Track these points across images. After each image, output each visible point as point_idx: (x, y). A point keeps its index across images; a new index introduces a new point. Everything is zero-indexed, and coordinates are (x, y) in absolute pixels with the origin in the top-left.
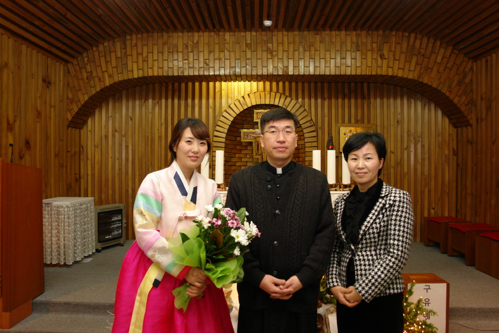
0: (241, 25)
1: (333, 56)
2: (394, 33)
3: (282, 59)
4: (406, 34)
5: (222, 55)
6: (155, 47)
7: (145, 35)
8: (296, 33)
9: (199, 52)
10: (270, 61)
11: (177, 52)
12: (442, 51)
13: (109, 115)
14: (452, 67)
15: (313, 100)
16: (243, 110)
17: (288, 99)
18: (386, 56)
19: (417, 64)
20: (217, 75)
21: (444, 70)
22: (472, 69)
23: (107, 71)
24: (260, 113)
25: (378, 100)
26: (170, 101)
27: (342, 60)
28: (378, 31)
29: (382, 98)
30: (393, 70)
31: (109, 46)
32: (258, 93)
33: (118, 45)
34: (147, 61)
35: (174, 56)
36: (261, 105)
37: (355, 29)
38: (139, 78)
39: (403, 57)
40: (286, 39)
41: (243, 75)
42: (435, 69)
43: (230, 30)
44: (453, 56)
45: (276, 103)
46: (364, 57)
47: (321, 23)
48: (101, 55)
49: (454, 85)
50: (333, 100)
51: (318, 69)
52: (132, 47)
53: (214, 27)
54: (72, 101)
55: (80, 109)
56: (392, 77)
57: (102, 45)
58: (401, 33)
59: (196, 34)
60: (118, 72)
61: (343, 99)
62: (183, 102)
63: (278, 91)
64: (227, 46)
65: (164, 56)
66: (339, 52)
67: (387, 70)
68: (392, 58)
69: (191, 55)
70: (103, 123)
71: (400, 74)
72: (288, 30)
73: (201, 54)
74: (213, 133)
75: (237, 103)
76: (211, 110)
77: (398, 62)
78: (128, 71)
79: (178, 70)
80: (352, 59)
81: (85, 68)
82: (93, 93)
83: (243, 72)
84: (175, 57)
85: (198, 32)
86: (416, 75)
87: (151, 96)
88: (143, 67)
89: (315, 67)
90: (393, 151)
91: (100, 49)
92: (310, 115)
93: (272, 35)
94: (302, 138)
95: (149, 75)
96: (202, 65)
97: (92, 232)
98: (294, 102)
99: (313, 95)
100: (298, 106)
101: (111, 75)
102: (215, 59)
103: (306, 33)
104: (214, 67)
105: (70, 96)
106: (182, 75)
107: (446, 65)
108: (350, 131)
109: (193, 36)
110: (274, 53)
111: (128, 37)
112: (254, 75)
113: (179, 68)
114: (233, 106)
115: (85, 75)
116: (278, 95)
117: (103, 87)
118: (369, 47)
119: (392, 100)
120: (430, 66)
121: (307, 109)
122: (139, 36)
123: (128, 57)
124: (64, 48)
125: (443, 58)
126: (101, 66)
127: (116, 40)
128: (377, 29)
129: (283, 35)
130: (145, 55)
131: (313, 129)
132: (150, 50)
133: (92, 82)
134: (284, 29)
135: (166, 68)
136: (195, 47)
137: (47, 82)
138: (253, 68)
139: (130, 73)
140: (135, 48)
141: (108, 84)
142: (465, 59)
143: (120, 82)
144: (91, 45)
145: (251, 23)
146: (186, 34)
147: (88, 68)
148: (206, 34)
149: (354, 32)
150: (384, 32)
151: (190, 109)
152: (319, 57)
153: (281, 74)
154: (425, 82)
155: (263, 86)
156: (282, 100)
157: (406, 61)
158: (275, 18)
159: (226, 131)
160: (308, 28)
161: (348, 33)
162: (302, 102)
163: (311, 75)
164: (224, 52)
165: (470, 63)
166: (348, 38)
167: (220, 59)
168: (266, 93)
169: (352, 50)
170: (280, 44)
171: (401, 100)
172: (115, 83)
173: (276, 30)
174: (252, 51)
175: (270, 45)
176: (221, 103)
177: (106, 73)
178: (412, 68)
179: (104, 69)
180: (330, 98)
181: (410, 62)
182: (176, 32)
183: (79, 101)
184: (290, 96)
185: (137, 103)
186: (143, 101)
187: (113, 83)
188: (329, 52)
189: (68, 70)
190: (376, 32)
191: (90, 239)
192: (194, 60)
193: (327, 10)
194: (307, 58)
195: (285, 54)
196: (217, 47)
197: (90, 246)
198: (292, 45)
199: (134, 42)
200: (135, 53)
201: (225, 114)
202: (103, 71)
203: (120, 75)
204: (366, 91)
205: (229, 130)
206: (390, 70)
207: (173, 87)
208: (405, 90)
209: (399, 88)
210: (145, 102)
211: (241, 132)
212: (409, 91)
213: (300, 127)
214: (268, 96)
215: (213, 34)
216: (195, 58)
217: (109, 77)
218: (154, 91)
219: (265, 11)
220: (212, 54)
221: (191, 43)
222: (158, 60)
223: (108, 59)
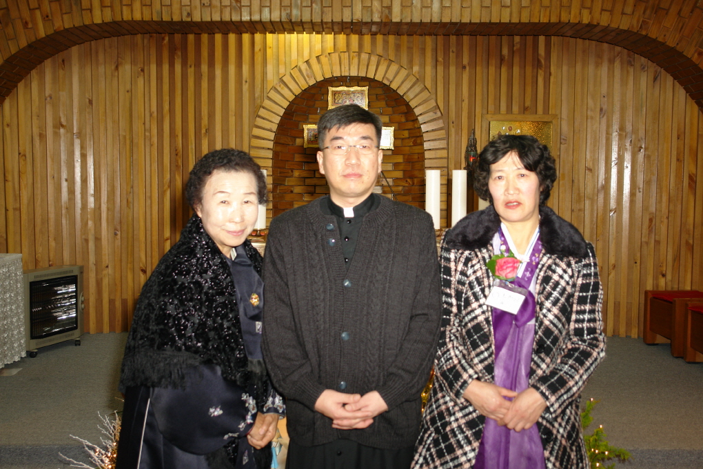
13: (47, 94)
15: (440, 69)
16: (306, 87)
17: (394, 67)
20: (256, 22)
21: (692, 12)
23: (39, 8)
24: (339, 92)
25: (565, 68)
26: (166, 68)
30: (590, 13)
32: (337, 54)
36: (341, 77)
38: (104, 24)
41: (306, 22)
42: (673, 11)
45: (371, 75)
50: (479, 69)
51: (449, 10)
60: (61, 10)
61: (499, 67)
62: (191, 71)
63: (373, 52)
67: (580, 13)
70: (36, 109)
71: (604, 20)
74: (250, 131)
75: (296, 74)
76: (245, 87)
78: (82, 10)
79: (181, 9)
82: (13, 52)
83: (306, 18)
86: (635, 22)
87: (128, 58)
88: (112, 3)
89: (442, 7)
90: (591, 167)
92: (434, 96)
94: (419, 141)
95: (125, 19)
96: (226, 2)
97: (19, 318)
99: (440, 59)
100: (412, 79)
101: (47, 16)
104: (250, 6)
106: (189, 19)
108: (510, 129)
112: (326, 23)
113: (182, 7)
114: (287, 79)
116: (374, 59)
117: (34, 40)
119: (591, 68)
120: (664, 4)
121: (429, 87)
131: (440, 124)
133: (10, 30)
135: (157, 6)
138: (325, 9)
139: (86, 15)
141: (42, 34)
143: (67, 30)
151: (205, 84)
153: (378, 20)
154: (653, 35)
155: (345, 41)
156: (382, 68)
159: (275, 127)
162: (419, 72)
163: (436, 24)
168: (352, 54)
171: (609, 69)
172: (57, 33)
176: (264, 73)
178: (629, 10)
179: (34, 4)
180: (473, 64)
184: (398, 60)
185: (101, 69)
186: (113, 67)
187: (53, 32)
191: (15, 332)
197: (16, 345)
201: (273, 95)
202: (31, 7)
203: (65, 17)
204: (542, 51)
205: (280, 125)
206: (585, 13)
207: (171, 41)
208: (618, 49)
209: (605, 45)
210: (117, 68)
211: (303, 129)
212: (626, 51)
213: (416, 120)
214: (356, 61)
217: (44, 20)
218: (133, 48)
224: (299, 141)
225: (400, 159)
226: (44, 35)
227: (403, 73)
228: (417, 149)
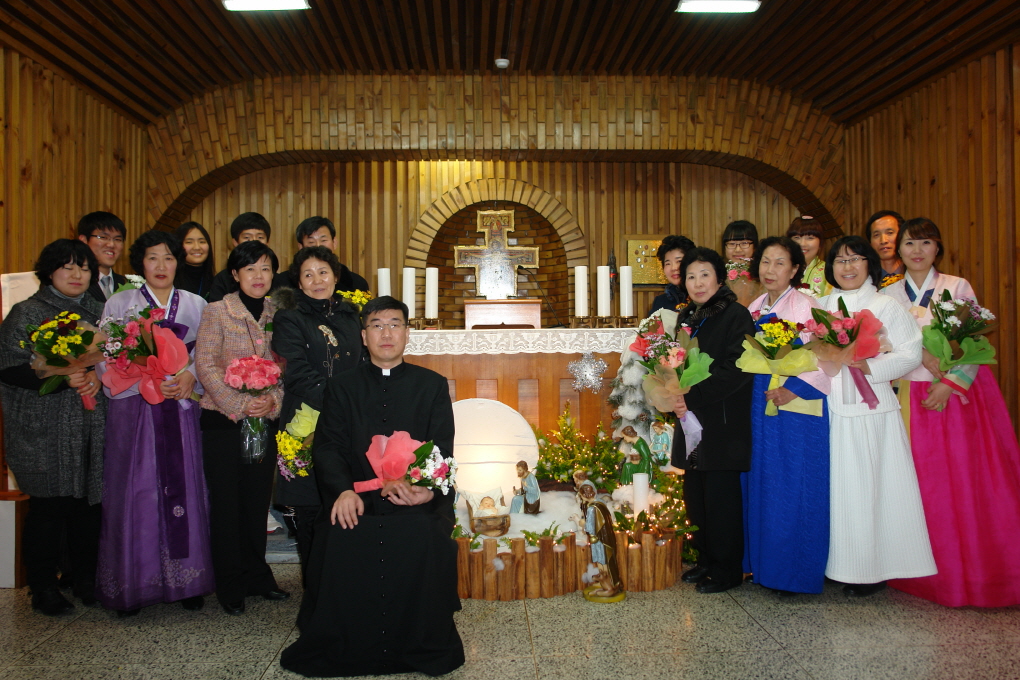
0: (458, 66)
1: (613, 119)
2: (714, 79)
3: (527, 122)
4: (735, 82)
5: (423, 116)
6: (307, 101)
7: (288, 79)
8: (550, 78)
9: (383, 109)
10: (506, 127)
11: (345, 108)
12: (794, 110)
13: (217, 220)
14: (811, 137)
15: (580, 194)
16: (457, 210)
17: (538, 192)
18: (701, 118)
19: (752, 132)
20: (415, 150)
21: (798, 142)
22: (842, 140)
23: (220, 140)
24: (487, 216)
25: (694, 193)
26: (325, 194)
27: (628, 125)
28: (687, 76)
29: (700, 190)
30: (713, 142)
31: (223, 97)
32: (485, 181)
33: (240, 95)
34: (293, 123)
35: (340, 115)
36: (489, 201)
37: (649, 73)
38: (278, 153)
39: (729, 120)
40: (532, 89)
41: (460, 150)
42: (783, 141)
43: (437, 71)
44: (813, 118)
45: (516, 200)
46: (664, 120)
47: (592, 62)
48: (208, 112)
49: (814, 167)
50: (616, 193)
51: (588, 139)
52: (264, 98)
53: (410, 66)
54: (156, 194)
55: (170, 208)
56: (712, 153)
57: (211, 95)
58: (726, 80)
59: (378, 79)
60: (239, 142)
61: (634, 192)
62: (349, 197)
63: (518, 178)
64: (432, 99)
65: (322, 116)
66: (623, 112)
67: (704, 142)
68: (712, 122)
69: (369, 114)
71: (725, 148)
72: (536, 74)
73: (388, 113)
74: (405, 251)
75: (447, 199)
76: (400, 212)
77: (721, 128)
78: (258, 141)
79: (347, 140)
80: (644, 123)
81: (180, 135)
82: (195, 179)
83: (460, 145)
84: (343, 118)
85: (382, 74)
86: (751, 150)
87: (290, 186)
88: (285, 135)
89: (583, 137)
91: (207, 102)
92: (575, 219)
93: (510, 82)
94: (562, 260)
95: (296, 148)
96: (388, 132)
99: (580, 185)
100: (555, 203)
101: (227, 148)
102: (411, 122)
103: (566, 79)
104: (409, 136)
105: (153, 183)
106: (354, 148)
107: (801, 134)
108: (646, 248)
109: (372, 81)
110: (513, 113)
111: (258, 82)
112: (478, 150)
113: (348, 137)
114: (439, 204)
115: (180, 148)
116: (520, 185)
117: (214, 168)
118: (673, 103)
119: (717, 193)
120: (775, 135)
121: (571, 210)
122: (278, 80)
123: (258, 116)
124: (148, 99)
125: (796, 121)
126: (208, 131)
127: (236, 86)
128: (686, 72)
129: (528, 82)
130: (288, 113)
131: (581, 243)
132: (298, 105)
133: (193, 161)
134: (529, 71)
135: (325, 137)
136: (377, 100)
137: (120, 159)
138: (477, 139)
139: (262, 146)
140: (271, 101)
141: (221, 163)
142: (832, 124)
143: (243, 160)
144: (191, 94)
145: (476, 61)
146: (360, 77)
147: (186, 132)
148: (395, 78)
149: (648, 78)
150: (698, 77)
151: (362, 210)
152: (588, 120)
153: (525, 148)
154: (767, 161)
155: (492, 169)
156: (527, 193)
157: (734, 127)
158: (513, 56)
159: (428, 248)
160: (571, 69)
161: (639, 78)
162: (561, 197)
163: (576, 150)
164: (427, 109)
165: (840, 130)
166: (640, 88)
167: (420, 122)
168: (499, 180)
169: (645, 108)
170: (523, 97)
171: (733, 193)
172: (235, 162)
173: (516, 72)
174: (474, 109)
175: (506, 99)
176: (418, 199)
177: (218, 145)
178: (745, 139)
179: (215, 137)
180: (610, 190)
181: (742, 129)
182: (342, 73)
183: (170, 193)
184: (541, 186)
185: (266, 197)
186: (277, 195)
187: (230, 161)
188: (605, 112)
189: (149, 137)
190: (684, 78)
192: (374, 123)
193: (600, 44)
194: (569, 122)
195: (531, 113)
196: (414, 102)
198: (543, 98)
199: (269, 90)
200: (269, 109)
201: (426, 218)
202: (213, 139)
203: (243, 148)
204: (672, 178)
205: (433, 247)
206: (708, 141)
207: (331, 169)
208: (740, 175)
209: (729, 172)
210: (280, 196)
211: (453, 251)
212: (747, 177)
213: (559, 240)
214: (502, 186)
215: (407, 78)
216: (377, 119)
217: (223, 151)
218: (296, 177)
219: (499, 44)
220: (406, 113)
221: (369, 94)
222: (311, 123)
223: (222, 119)
224: (449, 262)
225: (544, 278)
226: (222, 164)
227: (547, 197)
228: (561, 268)
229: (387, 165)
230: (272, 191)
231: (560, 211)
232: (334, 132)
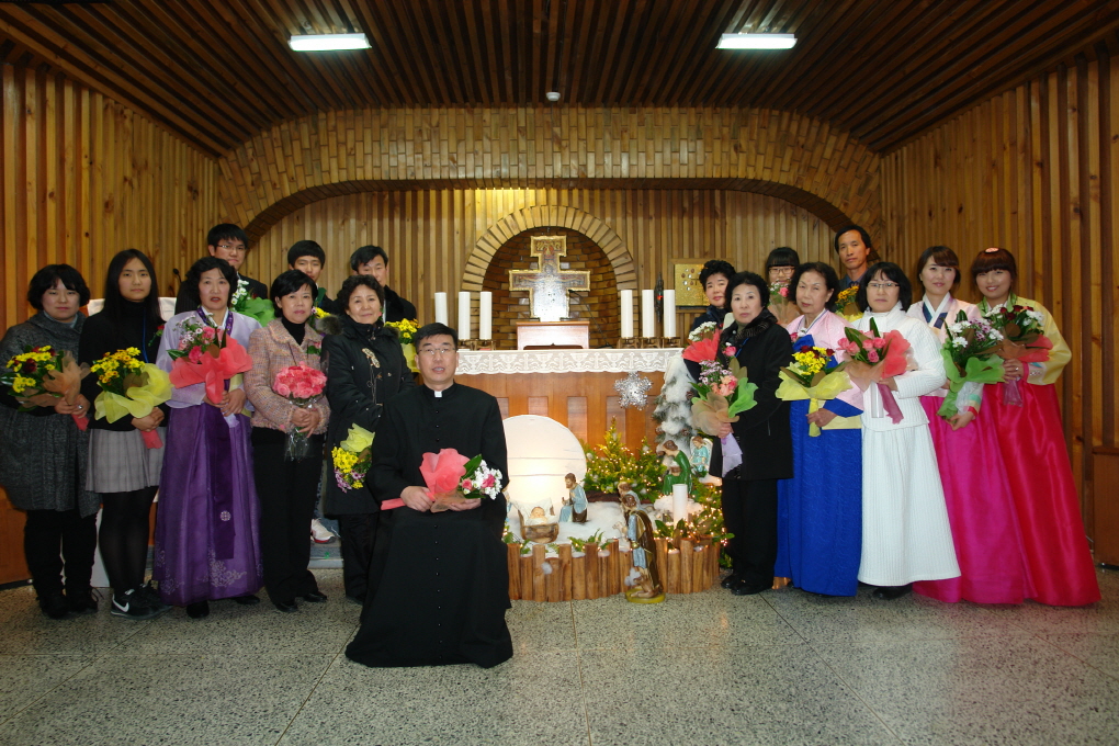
0: (511, 99)
1: (659, 149)
2: (756, 111)
3: (577, 152)
4: (776, 113)
5: (478, 146)
6: (368, 134)
7: (350, 112)
8: (599, 110)
9: (440, 140)
10: (558, 157)
11: (405, 140)
12: (833, 140)
14: (849, 165)
15: (629, 219)
16: (511, 236)
17: (589, 218)
18: (744, 147)
19: (793, 160)
20: (471, 179)
21: (836, 170)
22: (879, 168)
23: (286, 172)
24: (541, 241)
25: (738, 219)
26: (386, 221)
27: (673, 154)
28: (730, 108)
29: (744, 216)
30: (755, 170)
31: (289, 130)
32: (538, 208)
33: (305, 129)
34: (355, 155)
35: (399, 146)
36: (543, 227)
37: (694, 105)
38: (341, 183)
39: (770, 149)
40: (582, 120)
41: (514, 179)
42: (822, 169)
43: (491, 104)
44: (850, 148)
45: (568, 226)
46: (708, 149)
47: (639, 95)
48: (275, 145)
49: (852, 194)
50: (663, 219)
51: (636, 168)
52: (328, 131)
53: (466, 99)
56: (754, 180)
57: (277, 129)
58: (767, 111)
59: (436, 112)
60: (304, 173)
61: (681, 217)
62: (409, 224)
63: (570, 205)
64: (486, 130)
65: (383, 147)
66: (669, 142)
67: (746, 171)
68: (754, 151)
69: (427, 145)
70: (273, 260)
71: (766, 176)
72: (586, 106)
73: (445, 143)
74: (462, 276)
75: (502, 225)
76: (457, 238)
77: (762, 157)
78: (322, 172)
79: (406, 170)
80: (689, 152)
81: (249, 167)
82: (263, 209)
83: (514, 174)
84: (402, 149)
85: (439, 107)
86: (791, 178)
87: (353, 214)
88: (347, 165)
89: (630, 166)
91: (274, 135)
92: (624, 243)
93: (561, 114)
94: (612, 284)
95: (358, 178)
96: (445, 162)
98: (597, 222)
99: (630, 211)
100: (605, 229)
101: (293, 179)
102: (466, 153)
103: (614, 110)
104: (465, 166)
106: (413, 178)
107: (839, 163)
108: (693, 271)
109: (430, 114)
110: (564, 143)
111: (322, 116)
112: (531, 179)
113: (407, 167)
114: (494, 230)
115: (249, 179)
116: (571, 211)
117: (280, 198)
118: (717, 134)
119: (760, 219)
120: (815, 163)
121: (620, 235)
122: (341, 113)
123: (322, 148)
124: (219, 134)
125: (835, 150)
126: (275, 163)
127: (301, 120)
128: (729, 104)
129: (578, 114)
130: (350, 145)
131: (630, 267)
132: (359, 137)
133: (261, 191)
134: (580, 104)
135: (385, 168)
136: (435, 132)
137: (194, 191)
138: (530, 168)
139: (326, 176)
140: (334, 133)
141: (288, 193)
142: (868, 153)
143: (308, 190)
144: (259, 128)
145: (528, 95)
146: (418, 110)
147: (254, 165)
148: (452, 111)
149: (693, 110)
150: (740, 108)
151: (421, 236)
152: (636, 149)
153: (576, 176)
154: (807, 189)
155: (545, 196)
156: (579, 219)
157: (775, 156)
158: (564, 89)
159: (483, 272)
160: (619, 101)
161: (684, 110)
162: (611, 223)
163: (625, 179)
164: (482, 140)
165: (876, 160)
166: (685, 118)
167: (475, 153)
168: (551, 207)
169: (690, 138)
170: (574, 129)
171: (775, 219)
172: (301, 192)
173: (566, 105)
174: (527, 140)
175: (557, 130)
176: (474, 225)
177: (285, 177)
178: (786, 168)
179: (281, 169)
180: (658, 216)
181: (782, 158)
182: (401, 107)
184: (592, 212)
185: (330, 224)
186: (340, 222)
187: (296, 191)
188: (651, 142)
189: (220, 169)
190: (728, 110)
192: (432, 153)
193: (646, 79)
194: (617, 151)
195: (582, 144)
196: (470, 132)
198: (593, 129)
199: (332, 123)
200: (333, 141)
201: (481, 244)
202: (280, 171)
203: (308, 178)
204: (718, 204)
205: (488, 271)
206: (751, 170)
207: (391, 198)
208: (783, 201)
209: (772, 198)
210: (343, 223)
211: (508, 276)
212: (788, 203)
213: (609, 264)
214: (555, 213)
215: (463, 110)
216: (435, 150)
217: (290, 181)
218: (358, 205)
219: (550, 78)
220: (462, 144)
221: (427, 126)
222: (372, 154)
223: (288, 152)
224: (504, 286)
225: (595, 300)
228: (611, 291)
229: (445, 193)
230: (335, 218)
231: (610, 236)
232: (393, 162)
